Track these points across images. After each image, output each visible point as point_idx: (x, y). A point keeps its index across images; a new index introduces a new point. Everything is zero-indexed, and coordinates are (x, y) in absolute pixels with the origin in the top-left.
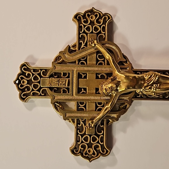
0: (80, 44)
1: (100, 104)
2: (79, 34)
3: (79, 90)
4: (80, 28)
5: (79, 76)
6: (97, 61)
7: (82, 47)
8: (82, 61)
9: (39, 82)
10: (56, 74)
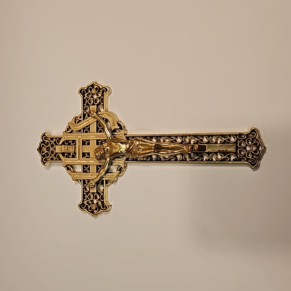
0: (84, 115)
1: (100, 166)
2: (84, 106)
3: (84, 155)
4: (84, 101)
5: (84, 143)
6: (98, 129)
7: (86, 117)
8: (86, 129)
9: (55, 149)
10: (67, 141)
